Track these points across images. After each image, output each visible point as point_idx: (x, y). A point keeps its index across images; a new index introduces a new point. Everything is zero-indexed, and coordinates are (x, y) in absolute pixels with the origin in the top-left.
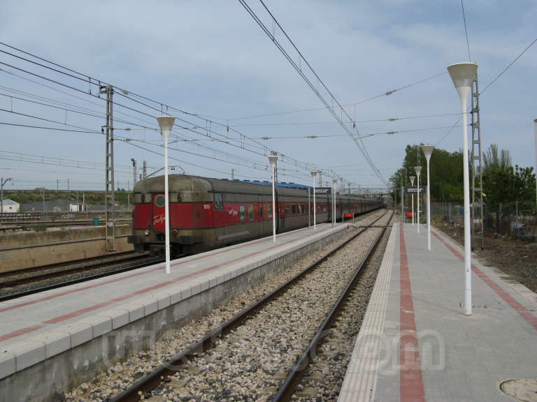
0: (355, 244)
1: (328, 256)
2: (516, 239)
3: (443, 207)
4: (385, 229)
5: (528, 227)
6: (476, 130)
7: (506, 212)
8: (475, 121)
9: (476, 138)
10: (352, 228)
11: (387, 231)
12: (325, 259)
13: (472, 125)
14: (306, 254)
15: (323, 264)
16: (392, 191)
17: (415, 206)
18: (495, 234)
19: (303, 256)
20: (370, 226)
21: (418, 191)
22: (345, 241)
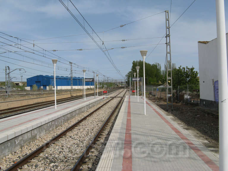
0: (105, 107)
1: (88, 116)
2: (188, 104)
3: (149, 88)
4: (122, 98)
5: (193, 97)
6: (169, 46)
7: (181, 90)
8: (168, 41)
9: (168, 51)
10: (106, 98)
11: (123, 99)
12: (85, 118)
13: (166, 43)
14: (75, 115)
15: (83, 123)
16: (126, 80)
17: (137, 87)
18: (176, 101)
19: (72, 117)
20: (115, 97)
21: (138, 80)
22: (101, 105)
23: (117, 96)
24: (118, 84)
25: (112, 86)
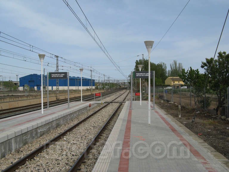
23: (114, 101)
24: (120, 85)
25: (114, 87)
